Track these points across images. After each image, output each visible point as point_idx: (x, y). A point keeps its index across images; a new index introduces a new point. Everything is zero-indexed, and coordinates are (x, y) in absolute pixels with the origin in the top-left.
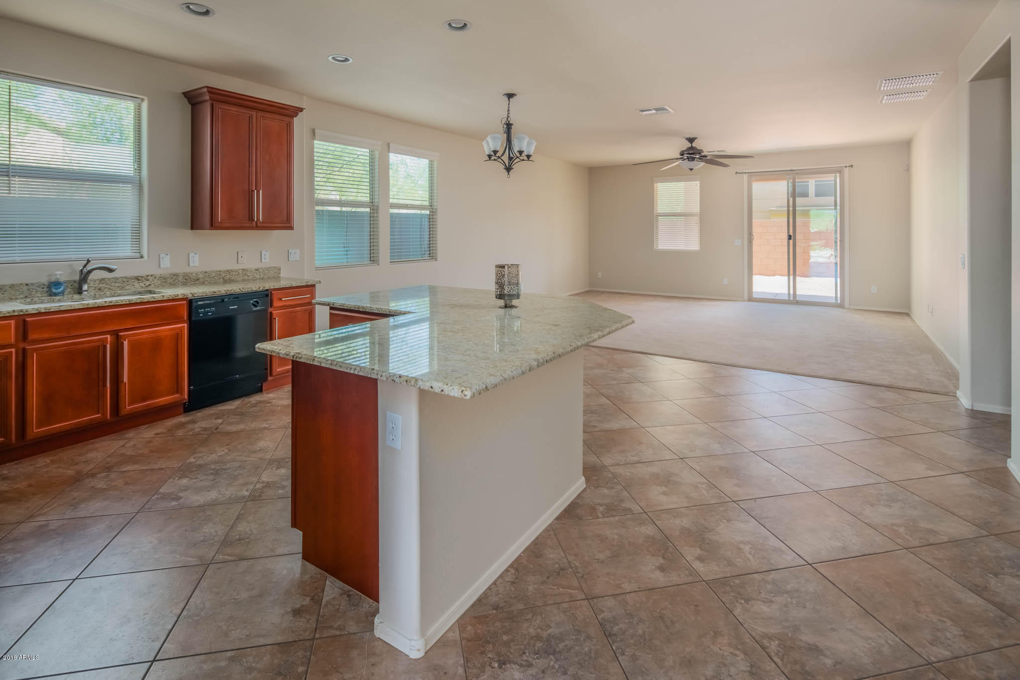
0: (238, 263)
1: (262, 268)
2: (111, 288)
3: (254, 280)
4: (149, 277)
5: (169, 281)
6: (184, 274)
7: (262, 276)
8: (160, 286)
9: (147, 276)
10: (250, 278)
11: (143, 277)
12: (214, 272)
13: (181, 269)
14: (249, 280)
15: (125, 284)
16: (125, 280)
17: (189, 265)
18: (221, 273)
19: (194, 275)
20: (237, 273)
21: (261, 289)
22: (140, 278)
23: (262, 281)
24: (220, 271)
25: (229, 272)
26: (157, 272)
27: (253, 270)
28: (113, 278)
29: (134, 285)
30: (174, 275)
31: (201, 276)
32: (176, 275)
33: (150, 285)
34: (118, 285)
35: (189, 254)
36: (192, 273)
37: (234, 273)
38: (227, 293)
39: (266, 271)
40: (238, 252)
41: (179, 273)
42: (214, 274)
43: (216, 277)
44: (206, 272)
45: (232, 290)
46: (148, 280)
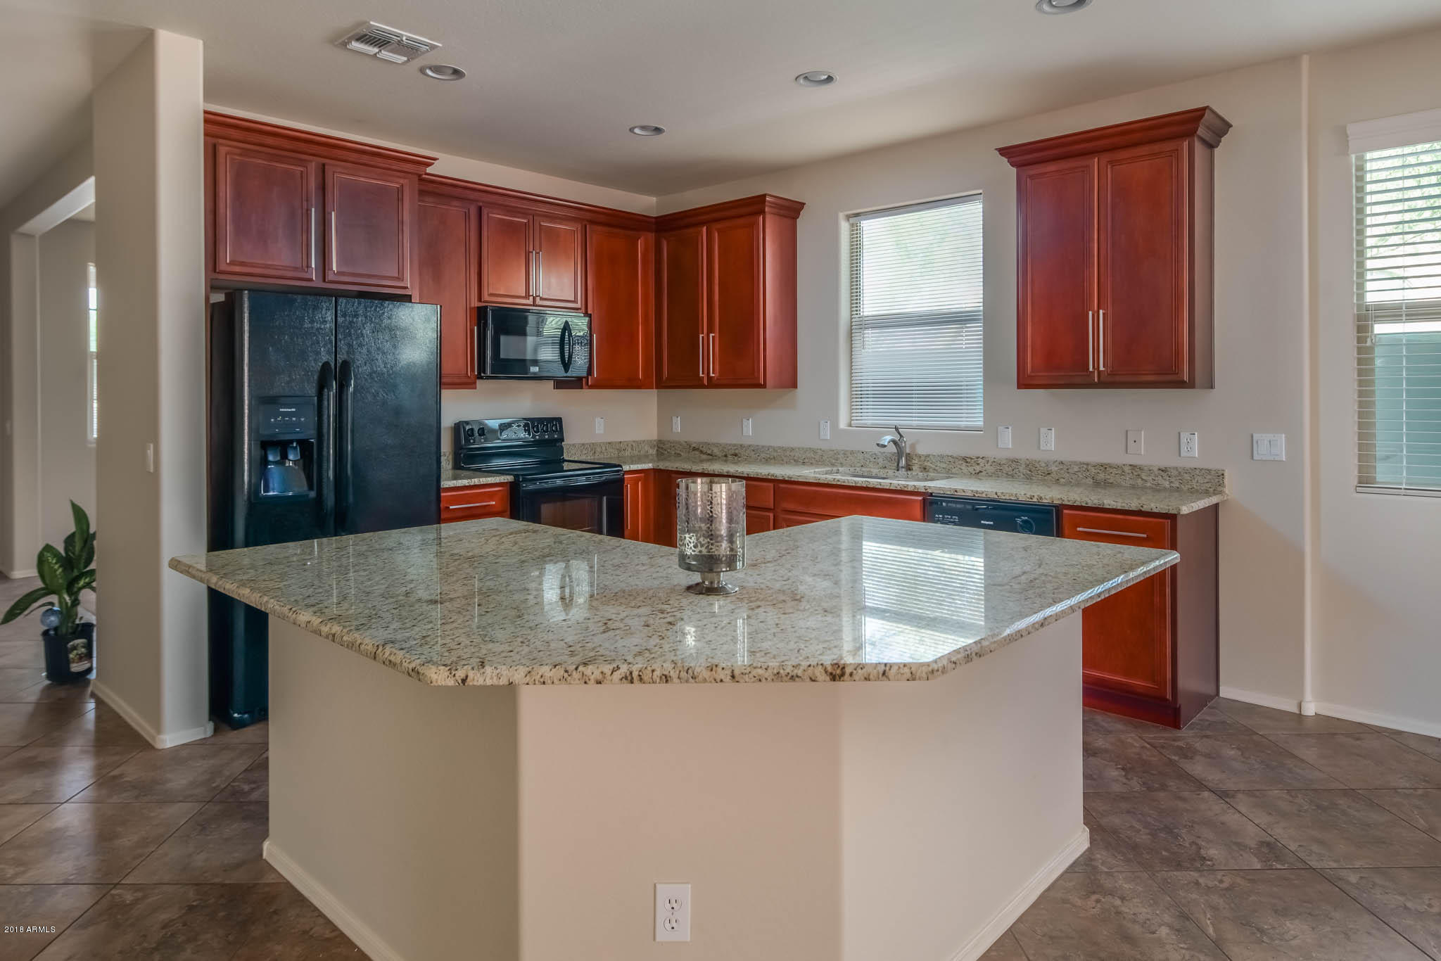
0: (1127, 453)
1: (1176, 468)
2: (936, 468)
3: (1157, 489)
4: (980, 460)
5: (1006, 469)
6: (1028, 462)
7: (1176, 484)
8: (994, 475)
9: (978, 458)
10: (1149, 484)
11: (971, 459)
12: (1075, 463)
13: (1025, 454)
14: (1144, 488)
15: (951, 466)
16: (951, 460)
17: (1039, 448)
18: (1089, 467)
19: (1043, 465)
20: (1120, 472)
21: (1035, 500)
22: (969, 460)
23: (1176, 494)
24: (1088, 464)
25: (1104, 467)
26: (991, 453)
27: (1155, 469)
28: (938, 456)
29: (962, 469)
30: (1013, 461)
31: (1054, 468)
32: (1015, 461)
33: (981, 472)
34: (944, 466)
35: (1039, 429)
36: (1039, 462)
37: (1114, 471)
38: (974, 496)
39: (1187, 477)
40: (1127, 431)
41: (1021, 460)
42: (1076, 469)
43: (1079, 474)
44: (1062, 463)
45: (983, 493)
46: (978, 464)
